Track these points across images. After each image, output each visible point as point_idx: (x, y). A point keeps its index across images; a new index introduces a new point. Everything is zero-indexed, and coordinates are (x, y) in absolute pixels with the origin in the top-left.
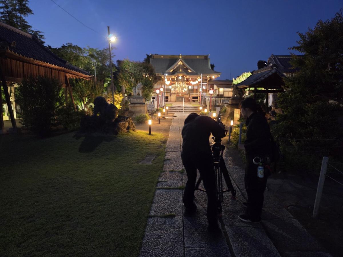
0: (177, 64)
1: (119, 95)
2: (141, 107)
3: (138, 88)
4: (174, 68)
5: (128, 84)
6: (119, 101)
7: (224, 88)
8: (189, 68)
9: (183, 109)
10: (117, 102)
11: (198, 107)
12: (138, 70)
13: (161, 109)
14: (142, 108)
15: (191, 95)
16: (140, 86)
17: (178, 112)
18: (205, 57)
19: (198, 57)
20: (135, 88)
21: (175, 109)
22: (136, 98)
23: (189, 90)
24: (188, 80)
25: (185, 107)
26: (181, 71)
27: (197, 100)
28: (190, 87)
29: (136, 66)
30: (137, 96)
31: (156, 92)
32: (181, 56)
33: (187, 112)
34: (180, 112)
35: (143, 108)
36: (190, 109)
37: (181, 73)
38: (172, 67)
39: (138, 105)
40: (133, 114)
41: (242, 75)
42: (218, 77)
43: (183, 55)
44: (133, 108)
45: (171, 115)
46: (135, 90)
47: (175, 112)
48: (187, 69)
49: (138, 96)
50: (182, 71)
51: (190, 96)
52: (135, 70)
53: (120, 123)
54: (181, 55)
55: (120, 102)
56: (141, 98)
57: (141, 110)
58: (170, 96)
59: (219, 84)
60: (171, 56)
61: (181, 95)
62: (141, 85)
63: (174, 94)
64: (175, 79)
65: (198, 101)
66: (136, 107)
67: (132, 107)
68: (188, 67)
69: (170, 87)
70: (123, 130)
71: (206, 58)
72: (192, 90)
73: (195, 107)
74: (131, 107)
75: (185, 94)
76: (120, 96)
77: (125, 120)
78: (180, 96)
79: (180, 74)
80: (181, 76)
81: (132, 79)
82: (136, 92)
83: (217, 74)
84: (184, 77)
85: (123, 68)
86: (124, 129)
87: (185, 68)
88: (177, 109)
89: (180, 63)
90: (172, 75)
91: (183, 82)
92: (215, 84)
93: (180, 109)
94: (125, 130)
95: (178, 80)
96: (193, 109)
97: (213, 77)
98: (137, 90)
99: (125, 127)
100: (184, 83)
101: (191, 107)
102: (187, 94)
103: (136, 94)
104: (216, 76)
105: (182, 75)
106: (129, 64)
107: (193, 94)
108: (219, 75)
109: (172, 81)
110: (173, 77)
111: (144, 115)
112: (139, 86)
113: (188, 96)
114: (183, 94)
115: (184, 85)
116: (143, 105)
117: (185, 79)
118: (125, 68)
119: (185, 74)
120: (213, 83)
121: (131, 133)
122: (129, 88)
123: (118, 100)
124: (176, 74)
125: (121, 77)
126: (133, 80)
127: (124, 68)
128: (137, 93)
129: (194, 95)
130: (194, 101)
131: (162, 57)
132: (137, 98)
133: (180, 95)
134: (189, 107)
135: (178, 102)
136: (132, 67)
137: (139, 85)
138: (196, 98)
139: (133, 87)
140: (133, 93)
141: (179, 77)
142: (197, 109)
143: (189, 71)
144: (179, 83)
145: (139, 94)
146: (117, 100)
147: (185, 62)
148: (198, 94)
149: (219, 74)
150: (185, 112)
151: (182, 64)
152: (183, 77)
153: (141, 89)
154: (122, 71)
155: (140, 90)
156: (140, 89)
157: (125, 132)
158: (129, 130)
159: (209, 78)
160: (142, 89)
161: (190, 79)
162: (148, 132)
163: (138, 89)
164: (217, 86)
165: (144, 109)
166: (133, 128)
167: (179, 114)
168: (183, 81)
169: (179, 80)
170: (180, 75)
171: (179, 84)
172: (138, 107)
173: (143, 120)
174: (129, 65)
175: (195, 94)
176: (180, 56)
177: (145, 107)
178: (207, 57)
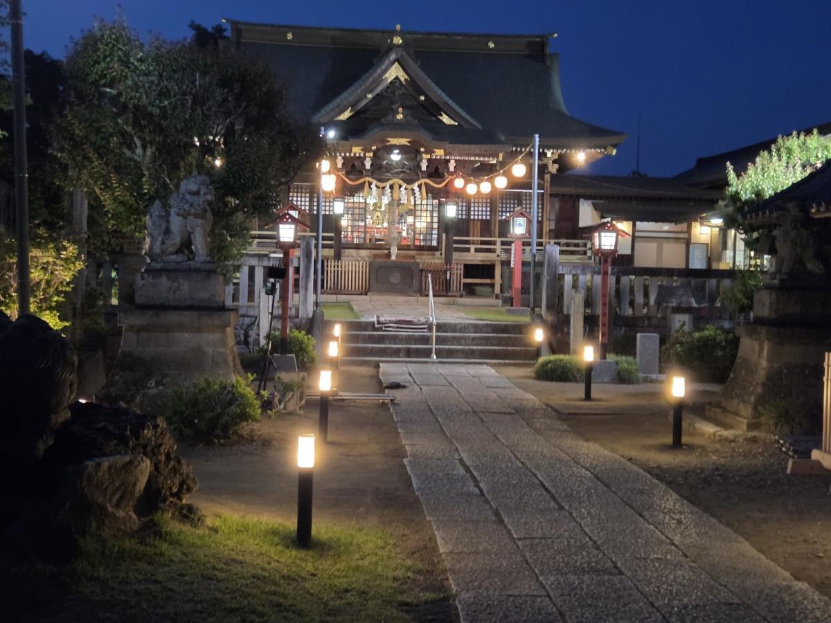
0: (379, 79)
1: (59, 250)
2: (199, 330)
3: (187, 207)
4: (358, 101)
5: (120, 182)
6: (51, 290)
7: (634, 218)
8: (446, 103)
9: (427, 340)
10: (40, 295)
11: (519, 329)
12: (184, 94)
13: (301, 335)
14: (208, 339)
15: (456, 255)
16: (197, 193)
17: (396, 352)
18: (530, 45)
19: (491, 45)
20: (166, 206)
21: (381, 339)
22: (172, 272)
23: (446, 227)
24: (437, 169)
25: (440, 327)
26: (400, 117)
27: (492, 285)
28: (451, 211)
29: (175, 71)
30: (174, 257)
31: (276, 237)
32: (401, 34)
33: (450, 353)
34: (409, 353)
35: (214, 337)
36: (474, 339)
37: (399, 128)
38: (348, 95)
39: (185, 317)
40: (149, 375)
41: (773, 147)
42: (609, 157)
43: (409, 33)
44: (144, 335)
45: (363, 376)
46: (166, 217)
47: (383, 352)
48: (433, 109)
49: (180, 258)
50: (405, 116)
51: (448, 260)
52: (164, 94)
53: (90, 464)
54: (398, 27)
55: (58, 293)
56: (198, 271)
57: (199, 350)
58: (338, 256)
59: (607, 198)
60: (338, 33)
61: (397, 256)
62: (203, 190)
63: (358, 247)
64: (368, 165)
65: (497, 289)
66: (168, 329)
67: (139, 330)
68: (440, 95)
69: (338, 207)
70: (115, 518)
71: (537, 52)
72: (460, 228)
73: (497, 329)
74: (131, 328)
75: (420, 248)
76: (64, 254)
77: (124, 441)
78: (393, 258)
79: (395, 137)
80: (403, 149)
81: (139, 151)
82: (167, 231)
83: (603, 140)
84: (418, 152)
85: (84, 81)
86: (121, 514)
87: (422, 104)
88: (394, 339)
89: (394, 73)
90: (352, 141)
91: (409, 181)
92: (587, 197)
93: (409, 339)
94: (128, 516)
95: (380, 171)
96: (487, 341)
97: (580, 157)
98: (176, 222)
99: (125, 492)
100: (415, 186)
101: (477, 328)
102: (432, 249)
103: (169, 243)
104: (596, 153)
105: (404, 141)
106: (127, 55)
107: (468, 250)
108: (614, 146)
109: (347, 174)
110: (357, 150)
111: (224, 388)
112: (191, 193)
113: (437, 260)
114: (407, 248)
115: (413, 195)
116: (216, 320)
117: (424, 167)
118: (103, 76)
119: (424, 136)
120: (581, 191)
121: (175, 543)
122: (122, 203)
123: (48, 283)
124: (375, 132)
125: (71, 137)
126: (142, 154)
127: (91, 78)
128: (176, 239)
129: (474, 257)
130: (470, 290)
131: (290, 36)
132: (175, 270)
133: (394, 251)
134: (464, 328)
135: (381, 291)
136: (147, 74)
137: (194, 188)
138: (485, 270)
139: (152, 199)
140: (150, 234)
141: (390, 149)
142: (514, 342)
143: (446, 119)
144: (388, 184)
145: (187, 244)
146: (43, 285)
147: (422, 67)
148: (493, 251)
149: (615, 140)
150: (439, 353)
151: (403, 76)
152: (411, 152)
153: (202, 216)
154: (81, 97)
155: (199, 221)
156: (196, 216)
157: (131, 535)
158: (157, 516)
159: (555, 162)
160: (209, 215)
161: (452, 166)
162: (291, 523)
163: (185, 215)
164: (596, 207)
165: (223, 343)
166: (178, 495)
167: (411, 367)
168: (410, 174)
169: (389, 168)
170: (393, 141)
171: (388, 190)
172: (181, 327)
173: (219, 416)
174: (125, 63)
175: (477, 250)
176: (394, 33)
177: (229, 330)
178: (542, 46)
